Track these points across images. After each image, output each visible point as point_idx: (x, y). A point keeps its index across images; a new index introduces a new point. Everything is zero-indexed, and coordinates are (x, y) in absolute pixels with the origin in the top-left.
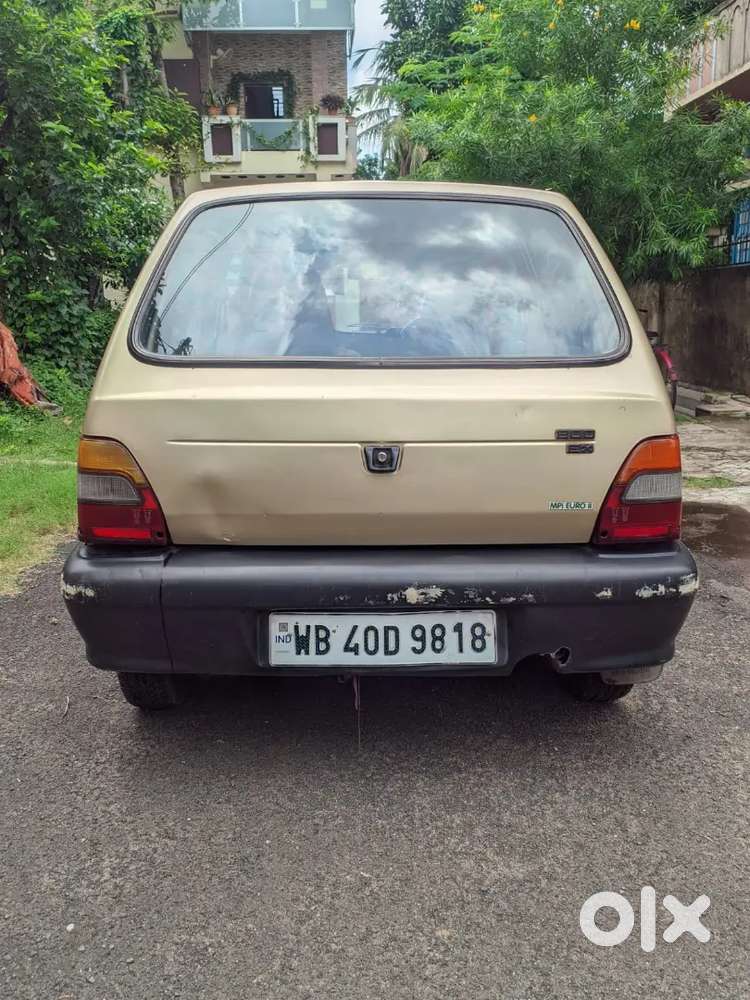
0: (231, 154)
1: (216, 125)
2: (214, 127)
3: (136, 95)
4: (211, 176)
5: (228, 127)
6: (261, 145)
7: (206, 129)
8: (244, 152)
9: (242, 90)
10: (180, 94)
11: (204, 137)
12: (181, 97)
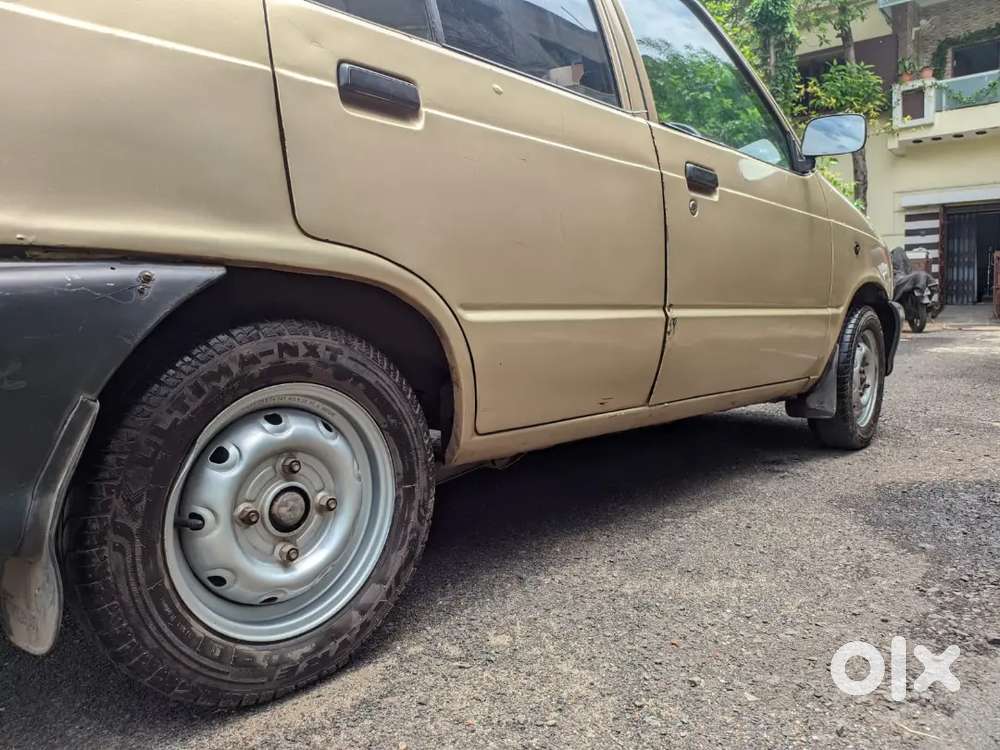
0: (923, 116)
1: (908, 91)
2: (905, 94)
3: (780, 65)
4: (900, 142)
5: (920, 92)
6: (958, 103)
7: (897, 96)
8: (938, 114)
9: (950, 54)
10: (866, 67)
11: (894, 105)
12: (867, 69)
